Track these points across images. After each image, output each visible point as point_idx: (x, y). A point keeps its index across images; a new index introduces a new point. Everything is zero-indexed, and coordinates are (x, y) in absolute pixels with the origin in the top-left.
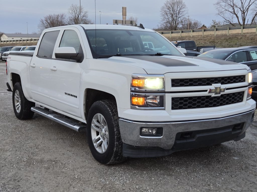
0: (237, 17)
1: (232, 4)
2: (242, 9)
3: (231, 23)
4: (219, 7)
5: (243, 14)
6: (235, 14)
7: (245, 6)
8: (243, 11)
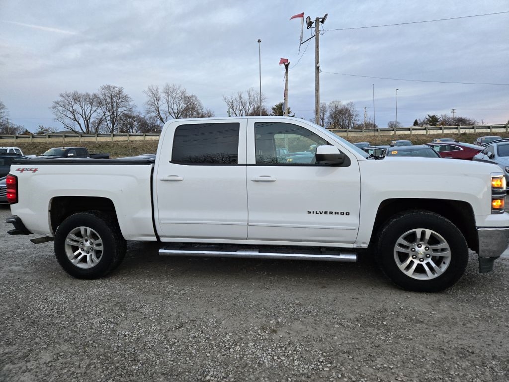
0: (80, 124)
1: (72, 110)
2: (84, 116)
3: (73, 130)
4: (56, 111)
5: (86, 122)
6: (76, 121)
7: (87, 113)
8: (86, 118)
